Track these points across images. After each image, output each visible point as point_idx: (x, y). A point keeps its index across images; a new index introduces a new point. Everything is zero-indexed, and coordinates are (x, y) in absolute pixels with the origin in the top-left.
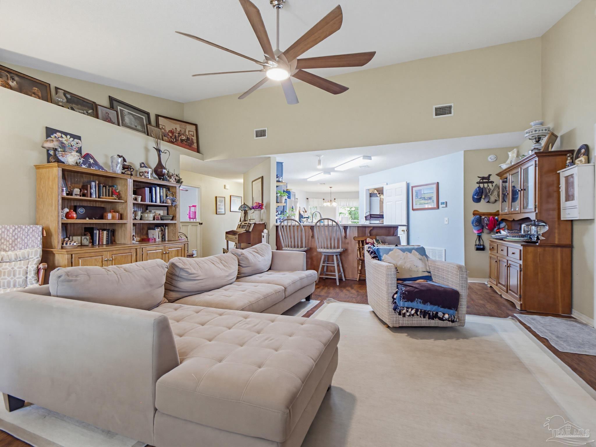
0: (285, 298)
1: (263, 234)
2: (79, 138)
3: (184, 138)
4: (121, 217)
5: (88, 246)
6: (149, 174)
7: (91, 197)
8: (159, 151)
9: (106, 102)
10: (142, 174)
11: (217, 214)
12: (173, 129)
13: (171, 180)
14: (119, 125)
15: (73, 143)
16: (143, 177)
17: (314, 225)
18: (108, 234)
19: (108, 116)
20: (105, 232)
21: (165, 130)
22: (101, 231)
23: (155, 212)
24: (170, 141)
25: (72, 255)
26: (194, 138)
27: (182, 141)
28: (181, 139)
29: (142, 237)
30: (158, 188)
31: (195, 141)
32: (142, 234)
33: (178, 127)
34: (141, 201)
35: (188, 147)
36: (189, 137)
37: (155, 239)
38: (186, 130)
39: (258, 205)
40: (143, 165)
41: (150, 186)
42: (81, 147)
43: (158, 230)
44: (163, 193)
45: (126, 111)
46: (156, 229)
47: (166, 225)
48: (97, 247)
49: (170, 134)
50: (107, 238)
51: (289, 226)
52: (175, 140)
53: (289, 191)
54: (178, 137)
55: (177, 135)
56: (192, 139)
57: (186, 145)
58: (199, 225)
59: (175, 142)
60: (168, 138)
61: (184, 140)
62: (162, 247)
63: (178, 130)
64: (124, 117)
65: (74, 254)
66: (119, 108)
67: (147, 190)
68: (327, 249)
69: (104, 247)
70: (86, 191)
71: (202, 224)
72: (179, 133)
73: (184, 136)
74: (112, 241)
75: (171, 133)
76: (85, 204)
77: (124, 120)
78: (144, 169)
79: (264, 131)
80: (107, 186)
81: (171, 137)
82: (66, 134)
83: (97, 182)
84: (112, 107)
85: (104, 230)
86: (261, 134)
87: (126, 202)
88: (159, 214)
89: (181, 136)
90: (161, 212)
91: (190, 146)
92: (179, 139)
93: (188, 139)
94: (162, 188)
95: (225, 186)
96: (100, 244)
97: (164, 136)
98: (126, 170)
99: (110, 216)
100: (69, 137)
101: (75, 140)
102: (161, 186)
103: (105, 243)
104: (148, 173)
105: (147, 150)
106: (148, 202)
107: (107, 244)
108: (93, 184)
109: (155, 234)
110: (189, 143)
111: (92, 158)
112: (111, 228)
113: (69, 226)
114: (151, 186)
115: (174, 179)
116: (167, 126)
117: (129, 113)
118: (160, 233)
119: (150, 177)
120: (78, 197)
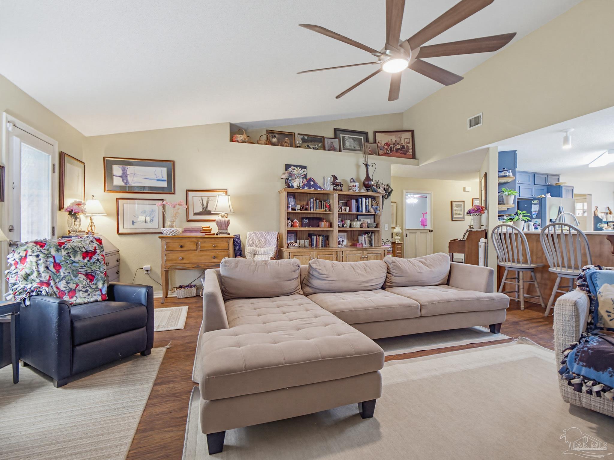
0: (421, 316)
1: (480, 243)
2: (305, 167)
3: (399, 147)
4: (331, 225)
5: (308, 247)
6: (357, 188)
7: (310, 211)
8: (367, 165)
9: (332, 135)
10: (350, 188)
11: (452, 220)
12: (388, 141)
13: (379, 190)
14: (340, 151)
15: (301, 172)
16: (351, 191)
17: (540, 233)
18: (323, 239)
19: (332, 145)
20: (321, 238)
21: (381, 144)
22: (317, 236)
23: (364, 220)
24: (385, 153)
25: (289, 253)
26: (410, 146)
27: (397, 150)
28: (396, 149)
29: (353, 242)
30: (364, 199)
31: (410, 147)
32: (353, 240)
33: (393, 138)
34: (349, 212)
35: (403, 155)
36: (404, 145)
37: (362, 244)
38: (401, 139)
39: (475, 208)
40: (352, 180)
41: (356, 198)
42: (306, 174)
43: (365, 236)
44: (369, 203)
45: (347, 136)
46: (364, 236)
47: (372, 232)
48: (315, 248)
49: (386, 147)
50: (322, 242)
51: (509, 234)
52: (390, 151)
53: (560, 186)
54: (393, 148)
55: (392, 146)
56: (408, 146)
57: (401, 153)
58: (429, 232)
59: (390, 153)
60: (383, 151)
61: (399, 149)
62: (361, 252)
63: (394, 140)
64: (345, 142)
65: (291, 252)
66: (341, 135)
67: (354, 201)
68: (568, 269)
69: (320, 248)
70: (307, 206)
71: (432, 231)
72: (394, 144)
73: (399, 145)
74: (326, 244)
75: (386, 145)
76: (308, 216)
77: (345, 144)
78: (354, 184)
79: (478, 118)
80: (322, 201)
81: (386, 149)
82: (297, 166)
83: (314, 199)
84: (336, 136)
85: (319, 236)
86: (476, 121)
87: (333, 213)
88: (367, 222)
89: (396, 146)
90: (370, 220)
91: (405, 154)
92: (394, 149)
93: (403, 147)
94: (367, 199)
95: (464, 189)
96: (317, 246)
97: (380, 149)
98: (337, 186)
99: (322, 224)
100: (298, 168)
101: (303, 169)
102: (367, 197)
103: (320, 246)
104: (356, 186)
105: (358, 166)
106: (354, 212)
107: (322, 247)
108: (312, 200)
109: (363, 239)
110: (404, 151)
111: (314, 181)
112: (325, 234)
113: (298, 232)
114: (358, 198)
115: (383, 189)
116: (383, 139)
117: (349, 137)
118: (367, 239)
119: (358, 189)
120: (299, 211)
